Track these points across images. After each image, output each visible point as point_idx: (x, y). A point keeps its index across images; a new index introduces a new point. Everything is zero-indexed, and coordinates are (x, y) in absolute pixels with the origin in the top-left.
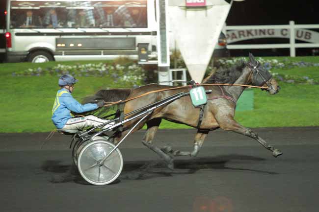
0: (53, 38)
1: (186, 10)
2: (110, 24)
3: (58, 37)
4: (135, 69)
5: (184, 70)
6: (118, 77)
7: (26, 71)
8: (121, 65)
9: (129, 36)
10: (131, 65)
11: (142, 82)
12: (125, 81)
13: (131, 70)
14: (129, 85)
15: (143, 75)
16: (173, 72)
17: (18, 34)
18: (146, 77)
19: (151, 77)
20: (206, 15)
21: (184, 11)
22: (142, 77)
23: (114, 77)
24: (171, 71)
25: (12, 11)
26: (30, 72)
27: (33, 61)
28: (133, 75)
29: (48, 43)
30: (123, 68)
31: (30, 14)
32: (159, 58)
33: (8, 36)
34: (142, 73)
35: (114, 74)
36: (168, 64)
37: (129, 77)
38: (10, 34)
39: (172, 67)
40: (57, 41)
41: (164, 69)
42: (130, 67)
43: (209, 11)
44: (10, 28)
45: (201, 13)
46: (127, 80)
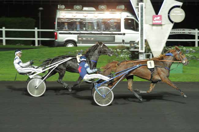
0: (76, 35)
1: (152, 26)
2: (103, 30)
3: (79, 35)
4: (126, 52)
5: (151, 54)
6: (118, 55)
7: (75, 51)
8: (120, 50)
9: (112, 35)
10: (124, 49)
11: (129, 57)
12: (121, 57)
13: (124, 52)
14: (123, 59)
15: (130, 54)
16: (146, 55)
17: (60, 33)
18: (131, 56)
19: (134, 56)
20: (162, 29)
21: (151, 27)
22: (130, 55)
23: (116, 55)
24: (145, 54)
25: (58, 22)
26: (77, 51)
27: (67, 46)
28: (125, 55)
29: (74, 37)
30: (120, 51)
31: (66, 24)
32: (140, 48)
33: (55, 34)
34: (129, 53)
35: (116, 54)
36: (144, 51)
37: (123, 56)
38: (57, 33)
39: (145, 52)
40: (78, 37)
41: (142, 53)
42: (124, 51)
43: (163, 27)
44: (57, 31)
45: (159, 27)
46: (123, 57)
